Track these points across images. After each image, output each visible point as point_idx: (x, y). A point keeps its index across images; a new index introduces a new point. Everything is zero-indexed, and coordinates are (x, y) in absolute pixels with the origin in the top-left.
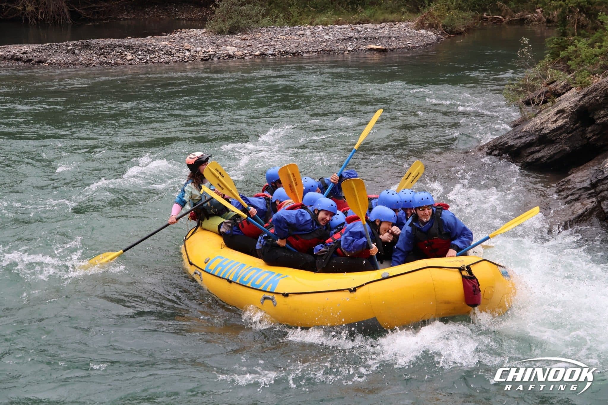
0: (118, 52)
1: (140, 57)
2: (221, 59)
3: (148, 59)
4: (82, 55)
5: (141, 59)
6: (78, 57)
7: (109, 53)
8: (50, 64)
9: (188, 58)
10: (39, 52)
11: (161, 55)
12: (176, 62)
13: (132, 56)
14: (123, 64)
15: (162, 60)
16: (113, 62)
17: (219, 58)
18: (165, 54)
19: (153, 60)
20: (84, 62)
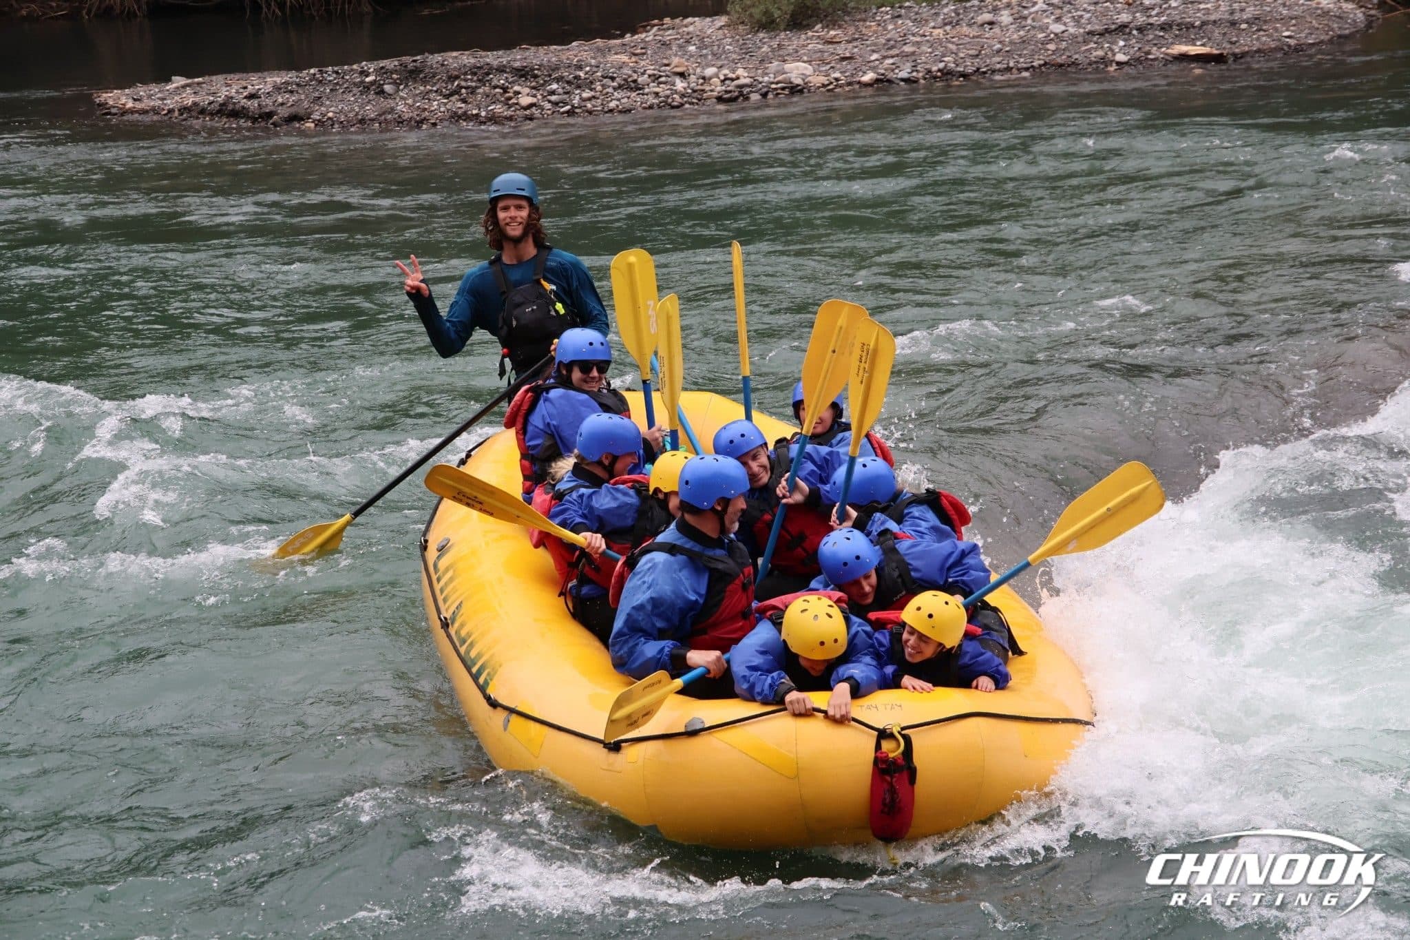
0: (495, 87)
1: (553, 98)
2: (770, 96)
3: (576, 102)
4: (402, 98)
5: (556, 104)
6: (391, 103)
7: (473, 91)
8: (319, 123)
9: (683, 96)
10: (291, 92)
11: (610, 90)
12: (651, 107)
13: (534, 96)
14: (510, 118)
15: (613, 104)
16: (483, 114)
17: (765, 95)
18: (620, 87)
19: (589, 106)
20: (406, 116)
